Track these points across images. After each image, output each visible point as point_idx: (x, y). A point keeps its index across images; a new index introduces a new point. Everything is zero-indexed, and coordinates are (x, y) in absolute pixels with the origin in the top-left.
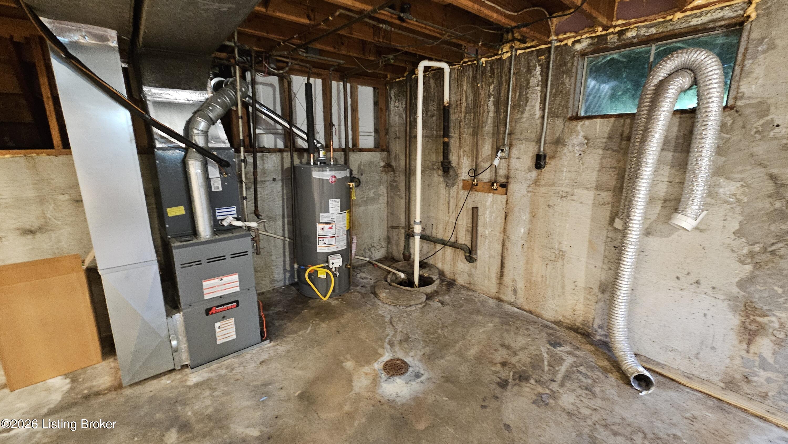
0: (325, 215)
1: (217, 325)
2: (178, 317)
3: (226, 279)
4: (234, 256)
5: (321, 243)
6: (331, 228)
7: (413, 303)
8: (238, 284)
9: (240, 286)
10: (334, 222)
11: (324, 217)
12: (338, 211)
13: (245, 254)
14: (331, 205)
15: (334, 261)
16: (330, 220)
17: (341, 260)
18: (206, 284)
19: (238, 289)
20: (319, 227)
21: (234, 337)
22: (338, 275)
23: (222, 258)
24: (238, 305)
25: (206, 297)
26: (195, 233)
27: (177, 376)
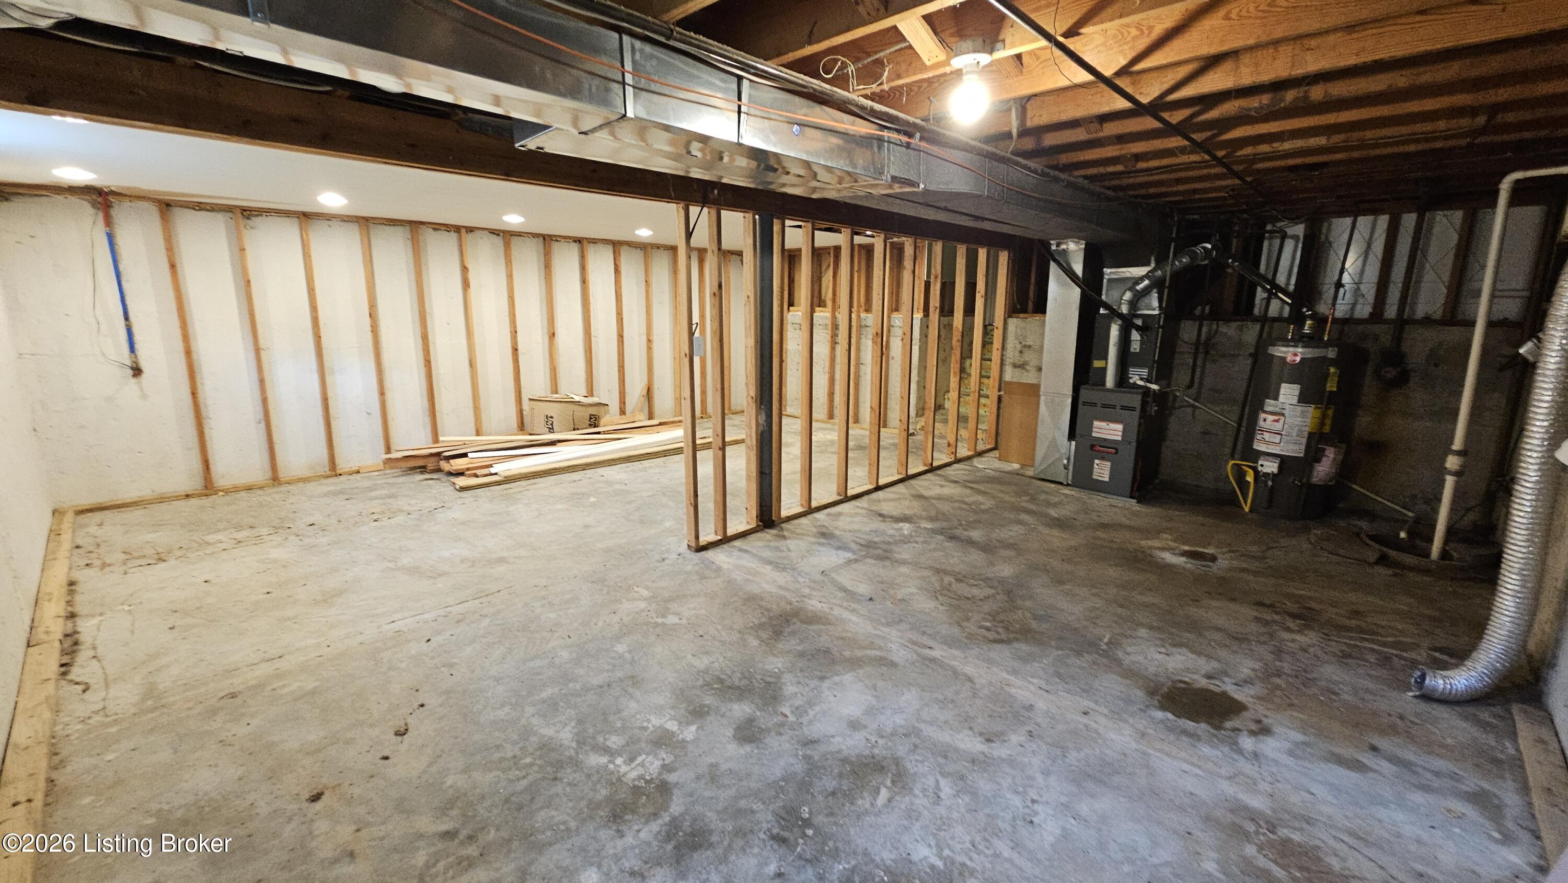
0: (1272, 402)
1: (1097, 461)
2: (1073, 443)
3: (1113, 426)
4: (1124, 408)
5: (1259, 437)
6: (1277, 421)
7: (1342, 552)
8: (1120, 434)
9: (1123, 436)
10: (1283, 415)
11: (1270, 404)
12: (1295, 401)
13: (1133, 409)
14: (1282, 391)
15: (1265, 463)
16: (1277, 410)
17: (1276, 465)
18: (1096, 423)
19: (1120, 438)
20: (1263, 416)
21: (1107, 479)
22: (1270, 483)
23: (1114, 407)
24: (1116, 453)
25: (1094, 435)
26: (1103, 383)
27: (1060, 487)
